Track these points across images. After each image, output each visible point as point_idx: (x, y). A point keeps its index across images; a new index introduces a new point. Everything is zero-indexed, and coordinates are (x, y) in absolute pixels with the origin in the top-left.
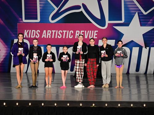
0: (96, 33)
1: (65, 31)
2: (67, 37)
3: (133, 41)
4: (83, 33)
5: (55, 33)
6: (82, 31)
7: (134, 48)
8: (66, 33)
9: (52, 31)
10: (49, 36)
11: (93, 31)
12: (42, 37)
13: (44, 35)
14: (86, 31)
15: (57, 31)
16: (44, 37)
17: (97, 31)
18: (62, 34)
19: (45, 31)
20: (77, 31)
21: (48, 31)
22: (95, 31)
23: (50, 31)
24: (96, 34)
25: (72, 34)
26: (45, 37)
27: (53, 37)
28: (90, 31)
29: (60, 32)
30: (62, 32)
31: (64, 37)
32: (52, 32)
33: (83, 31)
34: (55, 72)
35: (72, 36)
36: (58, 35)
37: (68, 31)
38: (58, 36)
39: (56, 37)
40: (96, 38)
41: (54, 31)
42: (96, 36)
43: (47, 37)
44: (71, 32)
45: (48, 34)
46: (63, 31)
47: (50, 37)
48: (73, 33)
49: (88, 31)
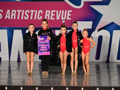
0: (70, 13)
1: (32, 11)
2: (35, 18)
3: (114, 23)
4: (54, 13)
5: (21, 13)
6: (53, 11)
7: (114, 31)
8: (34, 13)
9: (18, 11)
10: (13, 16)
11: (66, 11)
12: (6, 18)
13: (8, 15)
14: (57, 11)
15: (23, 11)
16: (7, 18)
17: (71, 11)
18: (29, 14)
19: (8, 11)
20: (47, 11)
21: (13, 11)
22: (69, 11)
23: (15, 11)
24: (70, 15)
25: (41, 15)
26: (9, 18)
27: (18, 18)
28: (63, 11)
29: (27, 12)
30: (29, 12)
31: (31, 18)
32: (17, 13)
33: (55, 11)
34: (21, 60)
35: (41, 17)
36: (25, 15)
37: (36, 11)
38: (25, 17)
39: (22, 18)
40: (70, 19)
41: (19, 11)
42: (70, 17)
43: (12, 18)
44: (40, 12)
45: (12, 15)
46: (31, 11)
47: (15, 18)
48: (42, 13)
49: (61, 11)
